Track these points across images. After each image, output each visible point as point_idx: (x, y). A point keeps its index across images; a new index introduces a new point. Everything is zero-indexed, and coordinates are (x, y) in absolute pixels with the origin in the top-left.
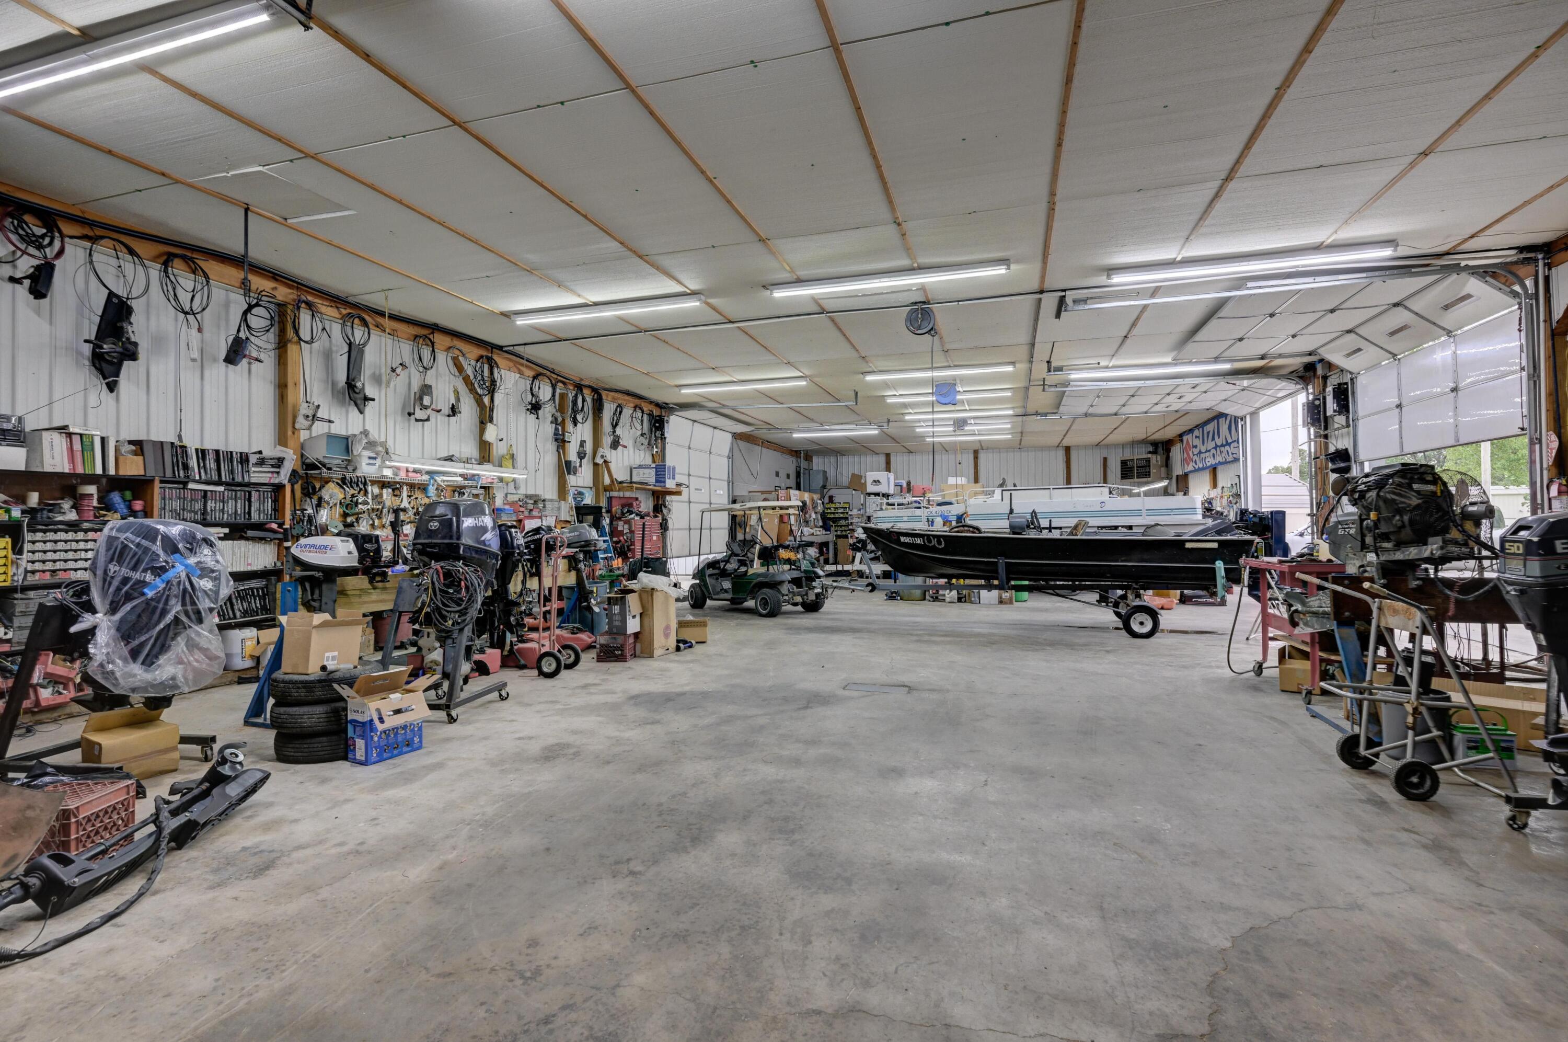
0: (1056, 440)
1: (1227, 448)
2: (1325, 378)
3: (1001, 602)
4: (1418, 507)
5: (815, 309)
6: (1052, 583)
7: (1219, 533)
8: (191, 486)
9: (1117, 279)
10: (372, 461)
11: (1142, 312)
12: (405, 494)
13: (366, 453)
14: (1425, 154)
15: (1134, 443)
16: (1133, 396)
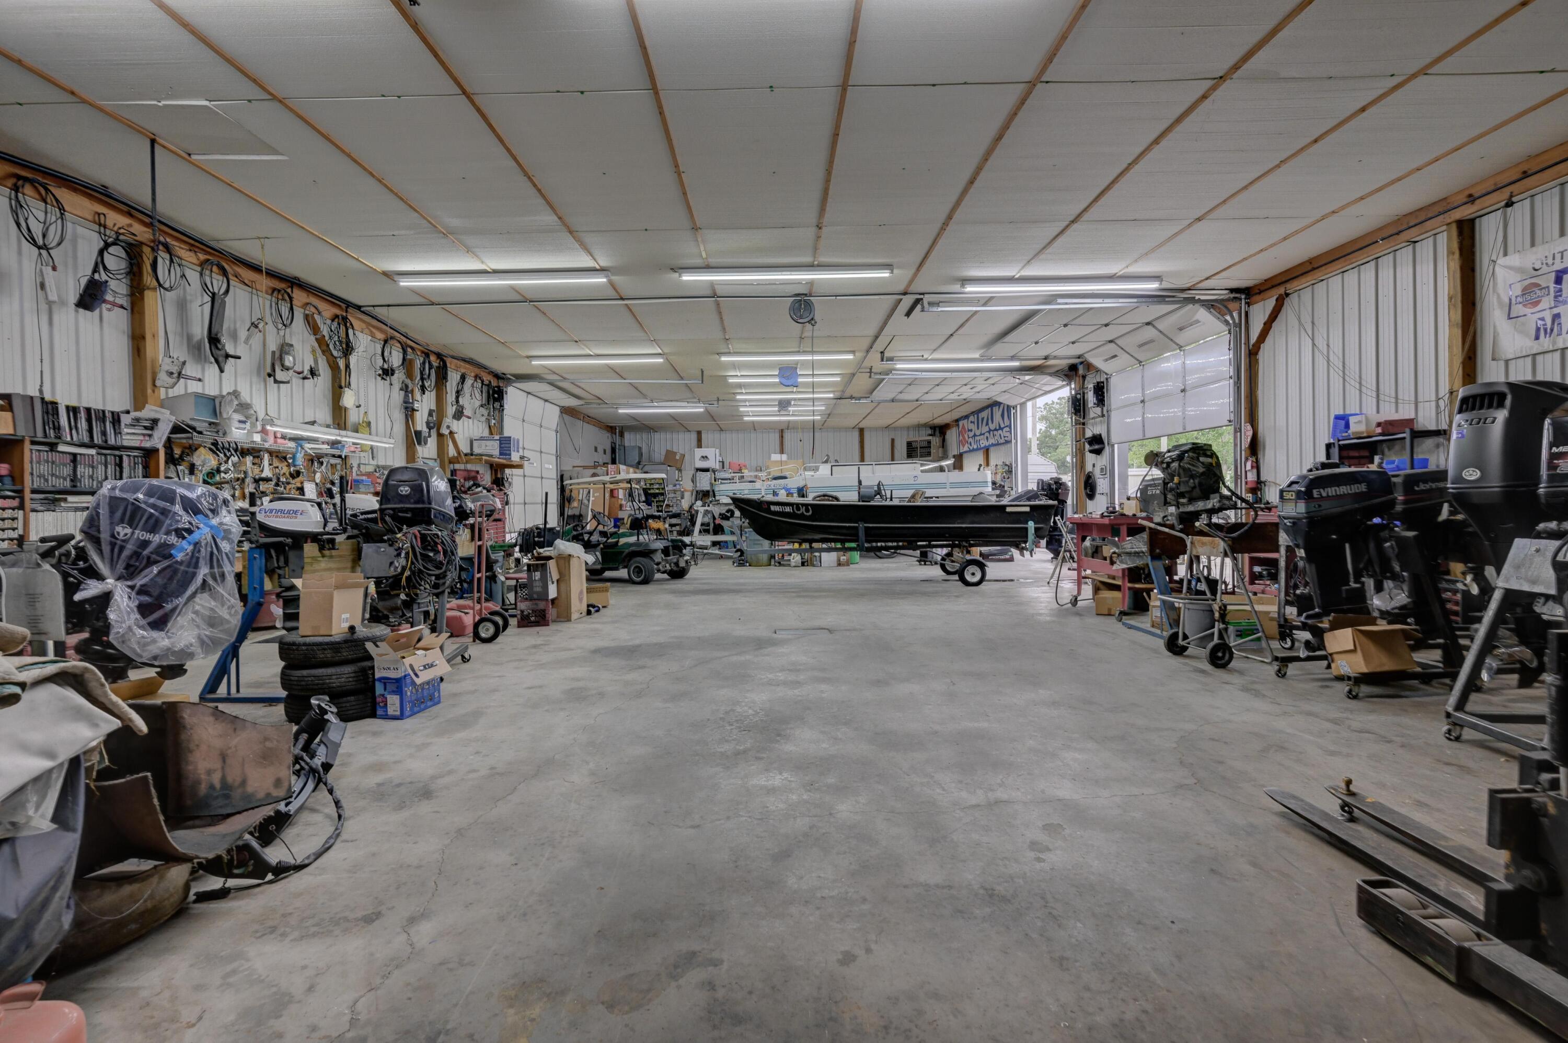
0: (853, 422)
1: (1000, 432)
2: (1084, 377)
3: (839, 564)
4: (1203, 474)
5: (708, 293)
6: (901, 544)
7: (1029, 499)
8: (61, 448)
9: (969, 289)
10: (242, 426)
11: (972, 316)
12: (266, 462)
13: (237, 417)
14: (1199, 219)
15: (919, 427)
16: (910, 385)
